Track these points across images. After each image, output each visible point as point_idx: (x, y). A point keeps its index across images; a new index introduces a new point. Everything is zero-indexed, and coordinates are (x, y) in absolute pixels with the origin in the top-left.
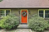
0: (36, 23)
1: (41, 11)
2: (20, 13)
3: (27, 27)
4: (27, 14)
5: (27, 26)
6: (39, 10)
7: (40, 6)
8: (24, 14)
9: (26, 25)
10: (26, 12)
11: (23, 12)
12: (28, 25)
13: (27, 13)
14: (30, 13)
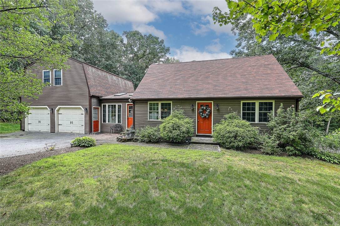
0: (229, 132)
1: (249, 104)
2: (193, 110)
3: (212, 142)
4: (210, 112)
5: (210, 140)
6: (242, 102)
7: (246, 89)
8: (204, 111)
9: (209, 138)
10: (208, 106)
11: (201, 106)
12: (213, 139)
13: (211, 110)
14: (218, 110)
